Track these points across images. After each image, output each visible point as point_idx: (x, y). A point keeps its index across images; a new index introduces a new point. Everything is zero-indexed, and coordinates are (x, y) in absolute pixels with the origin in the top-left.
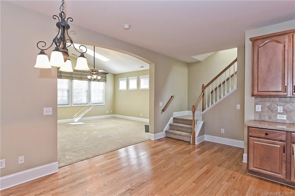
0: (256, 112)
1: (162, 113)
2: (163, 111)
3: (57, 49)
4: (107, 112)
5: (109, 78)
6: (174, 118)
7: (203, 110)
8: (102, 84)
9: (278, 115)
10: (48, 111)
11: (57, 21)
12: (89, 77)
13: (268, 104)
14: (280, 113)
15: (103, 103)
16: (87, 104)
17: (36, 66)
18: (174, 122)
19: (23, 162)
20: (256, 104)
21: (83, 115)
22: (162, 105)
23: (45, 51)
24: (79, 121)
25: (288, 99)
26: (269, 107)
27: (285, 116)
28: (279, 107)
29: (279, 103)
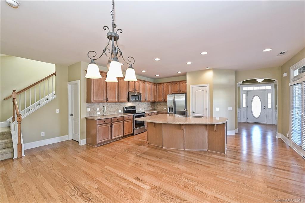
0: (87, 112)
9: (97, 112)
20: (88, 107)
25: (100, 104)
26: (93, 108)
27: (100, 112)
28: (97, 108)
29: (98, 106)
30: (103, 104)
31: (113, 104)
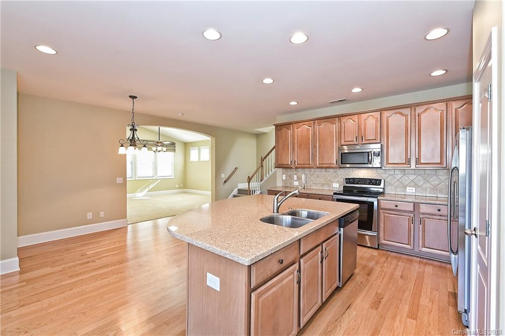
0: (283, 180)
1: (224, 184)
2: (225, 182)
3: (131, 145)
4: (177, 186)
5: (178, 147)
6: (238, 190)
7: (262, 180)
8: (171, 154)
9: (294, 182)
10: (119, 180)
11: (130, 128)
12: (154, 149)
13: (289, 174)
14: (295, 181)
15: (171, 176)
16: (153, 177)
17: (119, 153)
18: (239, 193)
19: (103, 216)
20: (283, 174)
21: (147, 190)
22: (224, 176)
23: (124, 145)
24: (144, 196)
25: (299, 169)
26: (290, 176)
27: (298, 182)
28: (295, 176)
29: (295, 173)
30: (303, 170)
31: (321, 172)
